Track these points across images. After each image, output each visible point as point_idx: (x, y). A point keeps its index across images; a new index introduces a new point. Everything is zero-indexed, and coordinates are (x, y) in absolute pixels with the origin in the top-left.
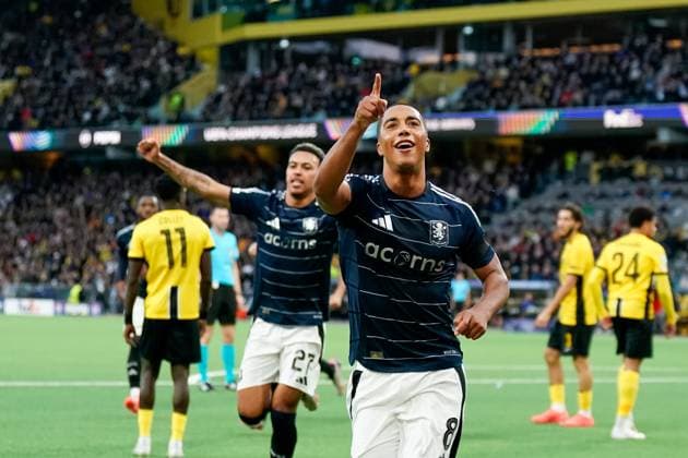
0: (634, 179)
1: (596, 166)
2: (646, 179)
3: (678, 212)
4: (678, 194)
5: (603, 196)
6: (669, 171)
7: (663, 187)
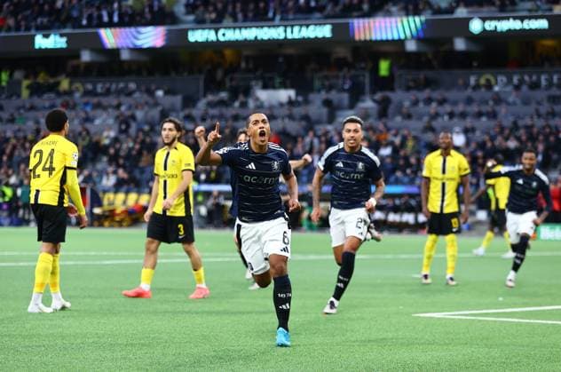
0: (59, 94)
1: (26, 83)
2: (69, 93)
3: (97, 122)
4: (98, 106)
5: (32, 108)
6: (89, 87)
7: (85, 99)
